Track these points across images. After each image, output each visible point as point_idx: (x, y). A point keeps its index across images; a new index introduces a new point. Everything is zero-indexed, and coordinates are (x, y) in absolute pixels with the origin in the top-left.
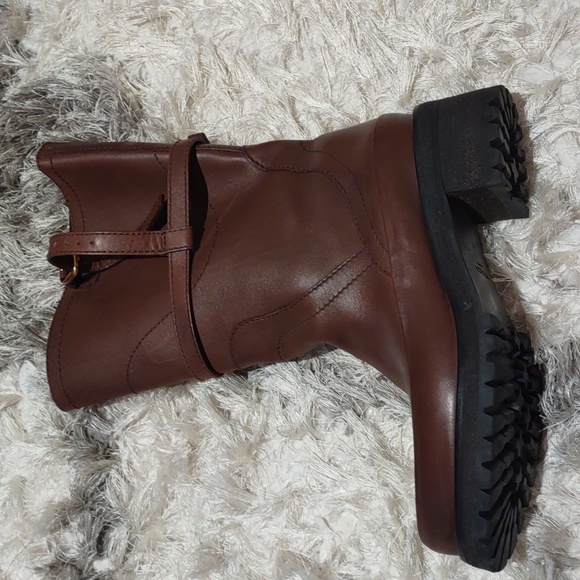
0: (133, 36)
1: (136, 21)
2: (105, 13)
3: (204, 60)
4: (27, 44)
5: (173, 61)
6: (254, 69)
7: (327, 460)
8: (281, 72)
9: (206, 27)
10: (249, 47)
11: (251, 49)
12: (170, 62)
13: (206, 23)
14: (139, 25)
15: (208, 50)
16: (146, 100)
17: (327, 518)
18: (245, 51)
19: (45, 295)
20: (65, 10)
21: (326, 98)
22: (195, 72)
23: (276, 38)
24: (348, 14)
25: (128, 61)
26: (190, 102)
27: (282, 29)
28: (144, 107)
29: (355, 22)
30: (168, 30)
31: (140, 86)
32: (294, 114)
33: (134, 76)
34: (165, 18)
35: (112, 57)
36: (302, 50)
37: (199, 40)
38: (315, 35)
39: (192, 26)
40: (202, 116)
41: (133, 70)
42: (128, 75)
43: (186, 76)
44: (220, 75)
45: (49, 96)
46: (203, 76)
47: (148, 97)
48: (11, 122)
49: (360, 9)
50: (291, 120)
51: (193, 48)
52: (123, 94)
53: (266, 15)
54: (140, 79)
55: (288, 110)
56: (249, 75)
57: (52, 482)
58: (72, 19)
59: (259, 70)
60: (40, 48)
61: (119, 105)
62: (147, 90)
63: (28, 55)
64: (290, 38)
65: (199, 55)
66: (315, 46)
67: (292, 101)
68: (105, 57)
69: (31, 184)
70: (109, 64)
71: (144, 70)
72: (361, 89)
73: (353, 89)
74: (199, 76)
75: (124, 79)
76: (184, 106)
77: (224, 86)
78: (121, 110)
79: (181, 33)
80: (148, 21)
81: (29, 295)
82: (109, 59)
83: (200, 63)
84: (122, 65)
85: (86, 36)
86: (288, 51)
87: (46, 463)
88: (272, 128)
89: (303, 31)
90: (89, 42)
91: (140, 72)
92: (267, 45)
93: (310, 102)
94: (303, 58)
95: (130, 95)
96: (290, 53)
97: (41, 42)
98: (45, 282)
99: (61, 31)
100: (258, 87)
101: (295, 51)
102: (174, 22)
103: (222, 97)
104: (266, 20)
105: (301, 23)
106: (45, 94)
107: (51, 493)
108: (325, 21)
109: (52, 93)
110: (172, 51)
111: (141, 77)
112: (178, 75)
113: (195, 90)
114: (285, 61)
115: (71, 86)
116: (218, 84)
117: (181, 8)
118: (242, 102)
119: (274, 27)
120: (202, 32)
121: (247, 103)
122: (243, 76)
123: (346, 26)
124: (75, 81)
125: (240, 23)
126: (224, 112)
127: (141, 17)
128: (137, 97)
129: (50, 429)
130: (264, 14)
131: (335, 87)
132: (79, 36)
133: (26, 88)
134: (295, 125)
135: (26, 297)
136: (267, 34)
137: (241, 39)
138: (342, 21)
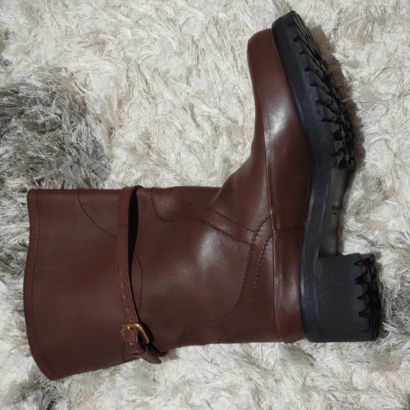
0: (81, 54)
1: (83, 45)
2: (61, 37)
3: (131, 74)
4: (5, 56)
5: (109, 74)
6: (166, 82)
7: (210, 361)
8: (185, 86)
9: (133, 52)
10: (162, 67)
11: (164, 68)
12: (106, 75)
13: (133, 48)
14: (86, 47)
15: (134, 68)
16: (89, 100)
17: (209, 401)
18: (159, 69)
19: (13, 235)
20: (33, 34)
21: (216, 106)
22: (124, 83)
23: (181, 61)
24: (232, 48)
25: (77, 72)
26: (120, 104)
27: (186, 55)
28: (88, 105)
29: (237, 53)
30: (105, 52)
31: (85, 90)
32: (193, 116)
33: (81, 83)
34: (104, 43)
35: (66, 69)
36: (199, 71)
37: (127, 60)
38: (209, 61)
39: (123, 49)
40: (128, 114)
41: (80, 78)
42: (76, 81)
43: (118, 85)
44: (142, 86)
45: (20, 95)
46: (130, 86)
47: (91, 98)
50: (190, 120)
51: (123, 66)
52: (73, 96)
53: (175, 45)
54: (85, 85)
55: (189, 112)
56: (162, 86)
57: (15, 368)
58: (38, 41)
59: (169, 84)
60: (15, 59)
61: (70, 103)
62: (89, 93)
63: (6, 64)
64: (191, 62)
65: (127, 70)
66: (209, 69)
67: (192, 107)
68: (61, 69)
69: (5, 156)
70: (64, 74)
71: (88, 79)
72: (240, 101)
73: (235, 101)
74: (127, 86)
75: (73, 85)
76: (115, 107)
77: (143, 93)
78: (71, 107)
79: (114, 54)
80: (91, 45)
81: (2, 234)
82: (63, 70)
83: (128, 77)
84: (72, 74)
85: (48, 52)
86: (190, 71)
87: (12, 354)
88: (178, 125)
89: (201, 58)
90: (50, 57)
91: (85, 80)
92: (175, 66)
93: (204, 108)
94: (200, 77)
95: (77, 97)
96: (191, 73)
97: (16, 55)
98: (14, 226)
99: (30, 48)
100: (168, 96)
101: (195, 72)
102: (110, 47)
103: (143, 101)
104: (175, 48)
105: (199, 52)
106: (17, 93)
107: (14, 375)
108: (216, 52)
109: (22, 92)
110: (108, 67)
111: (86, 84)
112: (112, 84)
113: (124, 95)
114: (188, 78)
115: (36, 88)
116: (140, 92)
117: (115, 37)
118: (156, 106)
119: (180, 54)
120: (129, 54)
121: (160, 106)
122: (158, 87)
123: (231, 57)
124: (39, 85)
125: (156, 50)
126: (144, 112)
127: (86, 42)
128: (83, 98)
129: (15, 331)
130: (173, 44)
131: (222, 98)
132: (42, 52)
133: (4, 88)
134: (194, 124)
136: (175, 58)
137: (157, 61)
138: (228, 53)
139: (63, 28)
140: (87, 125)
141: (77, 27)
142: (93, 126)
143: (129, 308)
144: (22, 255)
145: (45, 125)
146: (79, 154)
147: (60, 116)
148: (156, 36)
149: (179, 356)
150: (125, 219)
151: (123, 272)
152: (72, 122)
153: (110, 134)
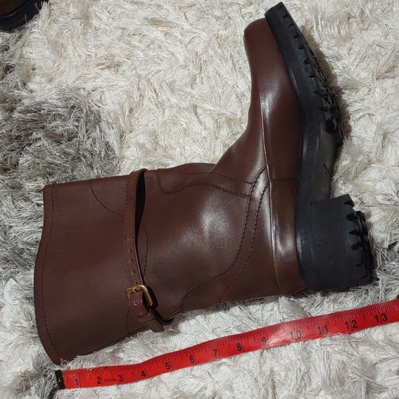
0: (98, 76)
1: (101, 67)
2: (82, 65)
3: (141, 87)
4: (31, 86)
5: (122, 89)
6: (172, 91)
8: (189, 90)
9: (143, 69)
10: (169, 78)
11: (170, 80)
12: (119, 90)
13: (144, 67)
14: (102, 69)
15: (144, 82)
16: (103, 113)
17: (210, 371)
18: (167, 81)
19: (27, 234)
20: (56, 64)
21: (217, 104)
22: (136, 95)
23: (186, 72)
24: (231, 56)
25: (93, 91)
26: (131, 110)
27: (190, 67)
28: (102, 117)
29: (235, 60)
30: (120, 72)
31: (100, 105)
32: (196, 114)
33: (97, 99)
34: (118, 65)
35: (84, 89)
36: (202, 78)
37: (139, 76)
38: (211, 69)
39: (135, 69)
40: (138, 119)
41: (96, 96)
42: (93, 99)
43: (130, 97)
44: (151, 94)
45: (42, 111)
46: (140, 95)
47: (105, 111)
48: (17, 127)
49: (238, 53)
50: (194, 117)
51: (135, 80)
52: (89, 107)
53: (181, 59)
54: (100, 101)
55: (193, 112)
56: (169, 93)
58: (61, 69)
59: (175, 90)
60: (39, 88)
61: (86, 112)
62: (105, 107)
63: (31, 91)
64: (195, 71)
65: (138, 83)
66: (211, 75)
67: (195, 107)
68: (80, 89)
69: (25, 165)
70: (82, 92)
71: (103, 96)
72: (238, 97)
75: (90, 101)
76: (127, 113)
77: (152, 100)
78: (87, 116)
79: (128, 73)
80: (108, 67)
81: (17, 235)
82: (82, 90)
83: (139, 88)
84: (90, 93)
85: (69, 79)
88: (182, 123)
89: (203, 68)
90: (70, 82)
91: (101, 97)
92: (181, 76)
93: (207, 107)
94: (203, 83)
95: (93, 109)
96: (195, 80)
97: (40, 83)
98: (28, 226)
99: (53, 76)
100: (174, 100)
101: (198, 79)
102: (124, 67)
103: (152, 107)
104: (181, 62)
105: (202, 63)
106: (40, 111)
108: (217, 60)
109: (44, 109)
110: (122, 83)
112: (125, 97)
113: (135, 104)
114: (192, 85)
115: (57, 106)
116: (149, 99)
117: (129, 59)
118: (164, 110)
119: (186, 66)
120: (141, 72)
121: (167, 110)
122: (165, 95)
123: (230, 62)
124: (60, 104)
125: (164, 65)
126: (152, 116)
127: (103, 64)
128: (98, 111)
129: (22, 321)
131: (222, 98)
132: (64, 79)
133: (28, 106)
134: (197, 120)
135: (15, 237)
136: (181, 71)
137: (165, 75)
138: (227, 60)
139: (84, 58)
140: (101, 131)
141: (96, 55)
142: (107, 131)
143: (134, 272)
144: (35, 250)
145: (63, 135)
146: (92, 157)
147: (77, 127)
148: (165, 55)
149: (181, 331)
150: (133, 194)
151: (130, 239)
152: (87, 131)
153: (121, 137)
